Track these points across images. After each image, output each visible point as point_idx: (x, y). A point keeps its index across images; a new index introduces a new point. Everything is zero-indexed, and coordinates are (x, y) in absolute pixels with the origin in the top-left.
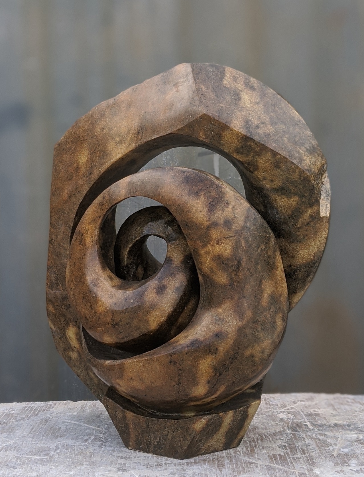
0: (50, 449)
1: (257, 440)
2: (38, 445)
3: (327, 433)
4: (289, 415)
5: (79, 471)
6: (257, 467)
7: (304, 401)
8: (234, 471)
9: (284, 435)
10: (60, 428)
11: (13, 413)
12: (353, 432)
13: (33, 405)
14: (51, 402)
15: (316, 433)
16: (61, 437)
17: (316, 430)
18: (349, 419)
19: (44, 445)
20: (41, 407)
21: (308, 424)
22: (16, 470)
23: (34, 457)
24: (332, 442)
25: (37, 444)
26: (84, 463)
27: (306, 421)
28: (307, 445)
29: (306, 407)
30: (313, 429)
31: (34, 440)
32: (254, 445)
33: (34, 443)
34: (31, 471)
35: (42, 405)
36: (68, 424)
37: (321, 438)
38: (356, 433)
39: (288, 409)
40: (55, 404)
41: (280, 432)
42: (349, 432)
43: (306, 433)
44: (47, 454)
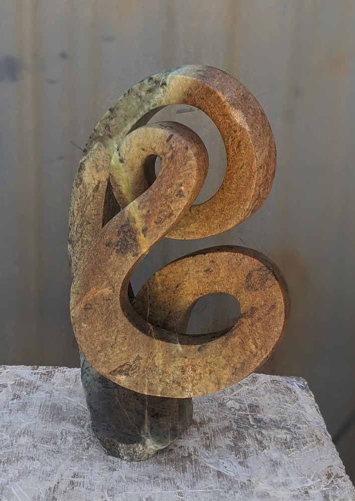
0: (57, 436)
1: (211, 437)
2: (47, 429)
3: (263, 432)
4: (236, 403)
5: (81, 467)
6: (210, 472)
7: (247, 384)
8: (193, 477)
9: (231, 432)
10: (61, 408)
11: (23, 382)
12: (283, 432)
13: (37, 371)
14: (51, 367)
15: (255, 430)
16: (64, 420)
17: (255, 427)
18: (281, 413)
19: (52, 430)
20: (45, 374)
21: (250, 416)
22: (34, 462)
23: (45, 446)
24: (267, 445)
25: (46, 427)
26: (84, 457)
27: (249, 413)
28: (248, 446)
29: (249, 392)
30: (253, 425)
31: (44, 422)
32: (208, 444)
33: (44, 426)
34: (46, 464)
35: (44, 372)
36: (67, 402)
37: (259, 437)
38: (286, 433)
39: (235, 395)
40: (54, 371)
41: (228, 427)
42: (279, 431)
43: (247, 431)
44: (55, 443)
